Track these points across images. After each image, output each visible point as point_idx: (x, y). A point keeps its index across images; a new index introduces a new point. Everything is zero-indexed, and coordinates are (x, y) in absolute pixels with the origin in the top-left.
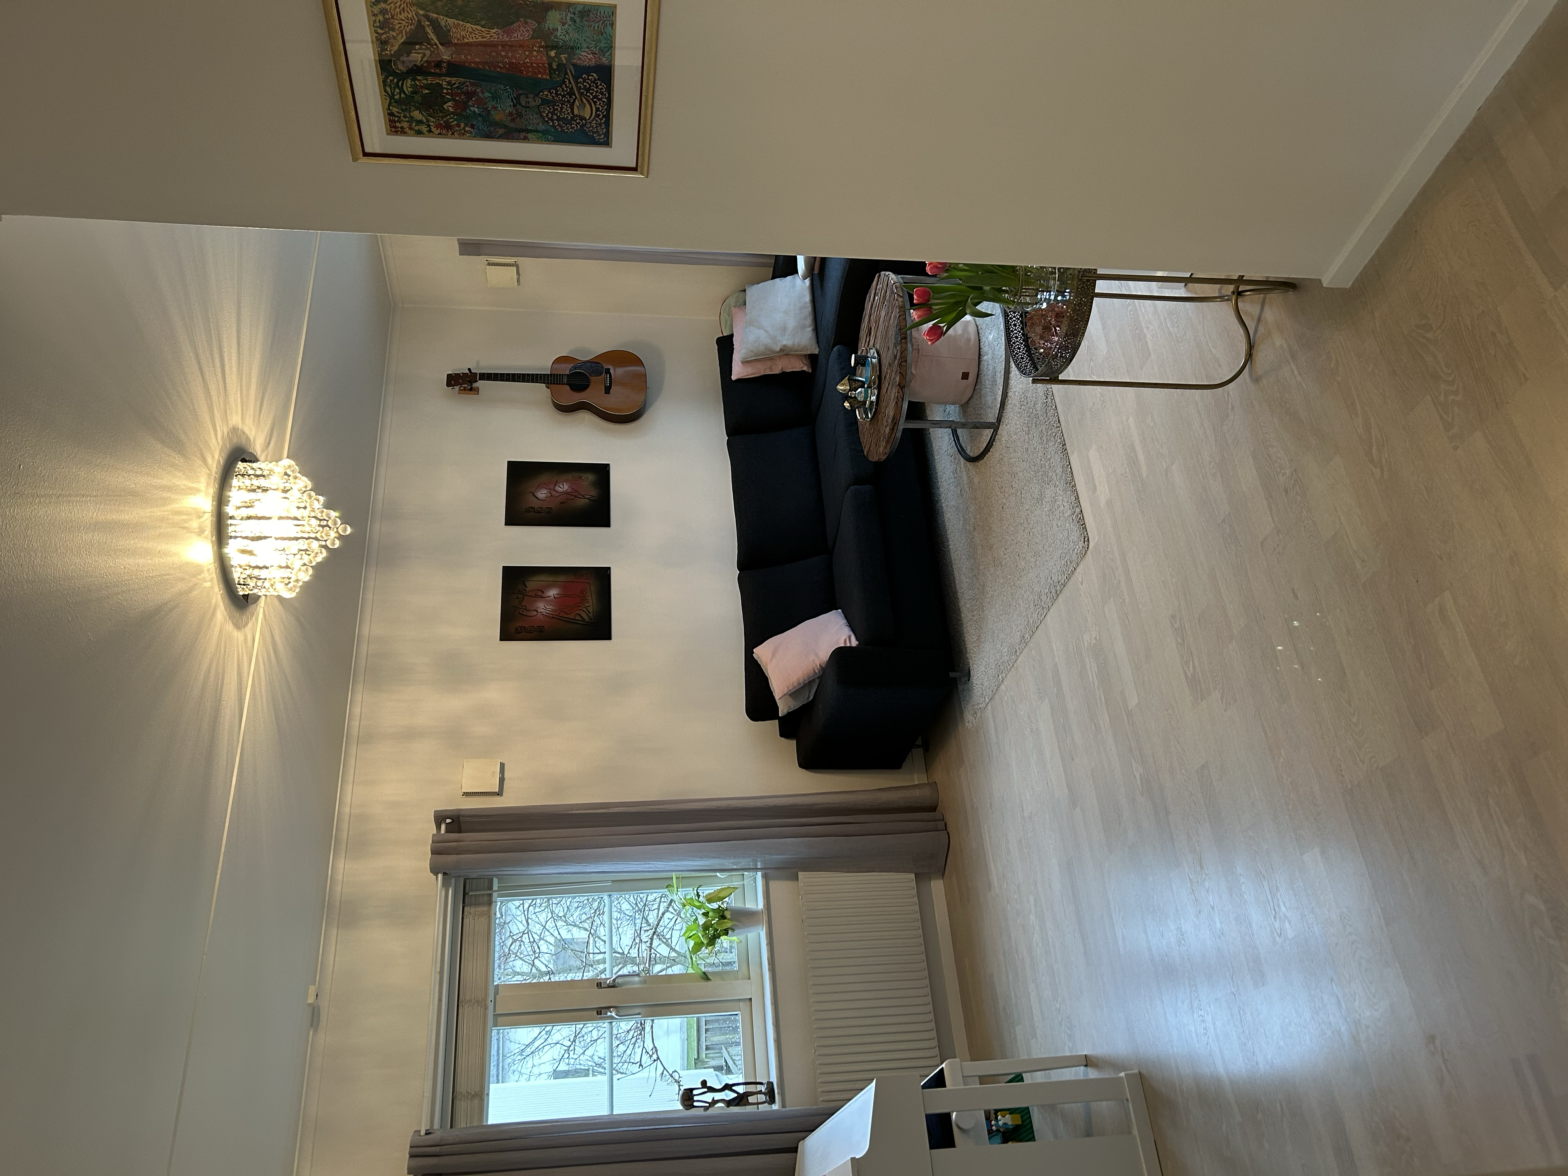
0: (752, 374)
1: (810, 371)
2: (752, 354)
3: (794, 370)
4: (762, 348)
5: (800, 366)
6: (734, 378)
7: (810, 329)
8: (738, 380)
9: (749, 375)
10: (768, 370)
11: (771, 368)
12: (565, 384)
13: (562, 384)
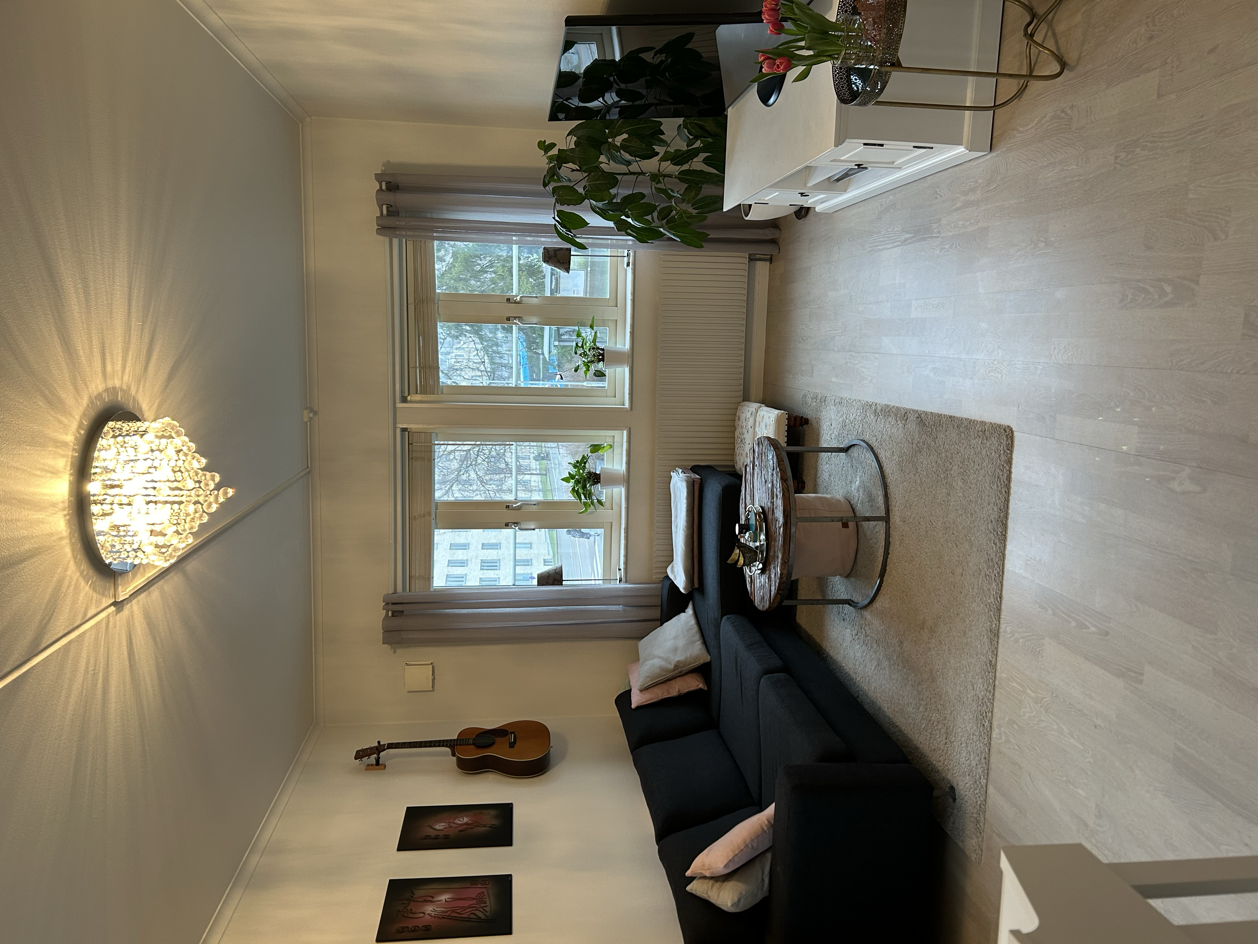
0: (651, 700)
1: (706, 689)
2: (649, 679)
3: (691, 689)
4: (658, 671)
5: (695, 683)
6: (633, 706)
7: (699, 642)
8: (638, 708)
9: (648, 701)
10: (666, 694)
11: (668, 691)
12: (470, 744)
13: (468, 745)
